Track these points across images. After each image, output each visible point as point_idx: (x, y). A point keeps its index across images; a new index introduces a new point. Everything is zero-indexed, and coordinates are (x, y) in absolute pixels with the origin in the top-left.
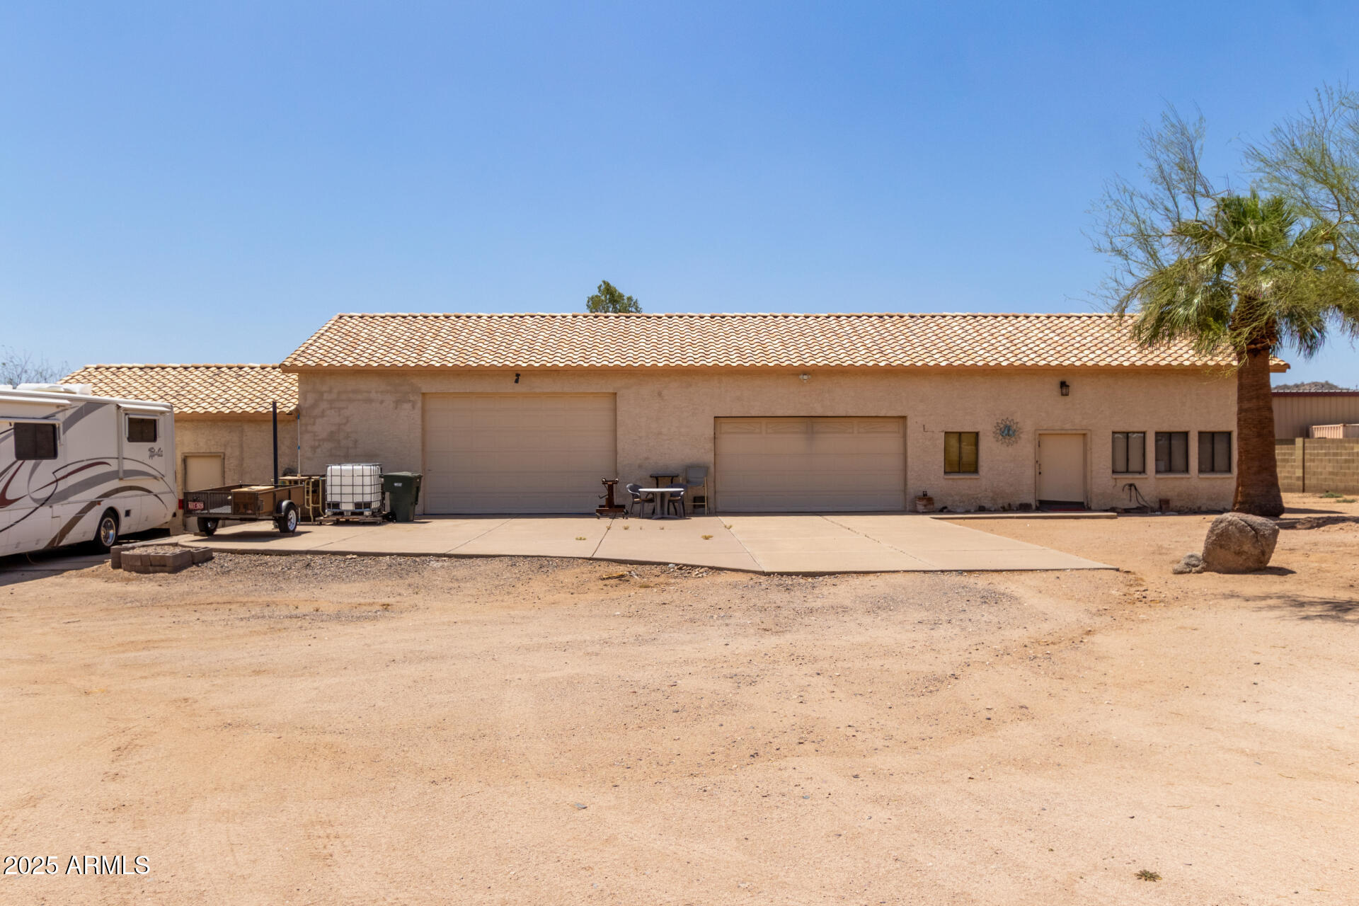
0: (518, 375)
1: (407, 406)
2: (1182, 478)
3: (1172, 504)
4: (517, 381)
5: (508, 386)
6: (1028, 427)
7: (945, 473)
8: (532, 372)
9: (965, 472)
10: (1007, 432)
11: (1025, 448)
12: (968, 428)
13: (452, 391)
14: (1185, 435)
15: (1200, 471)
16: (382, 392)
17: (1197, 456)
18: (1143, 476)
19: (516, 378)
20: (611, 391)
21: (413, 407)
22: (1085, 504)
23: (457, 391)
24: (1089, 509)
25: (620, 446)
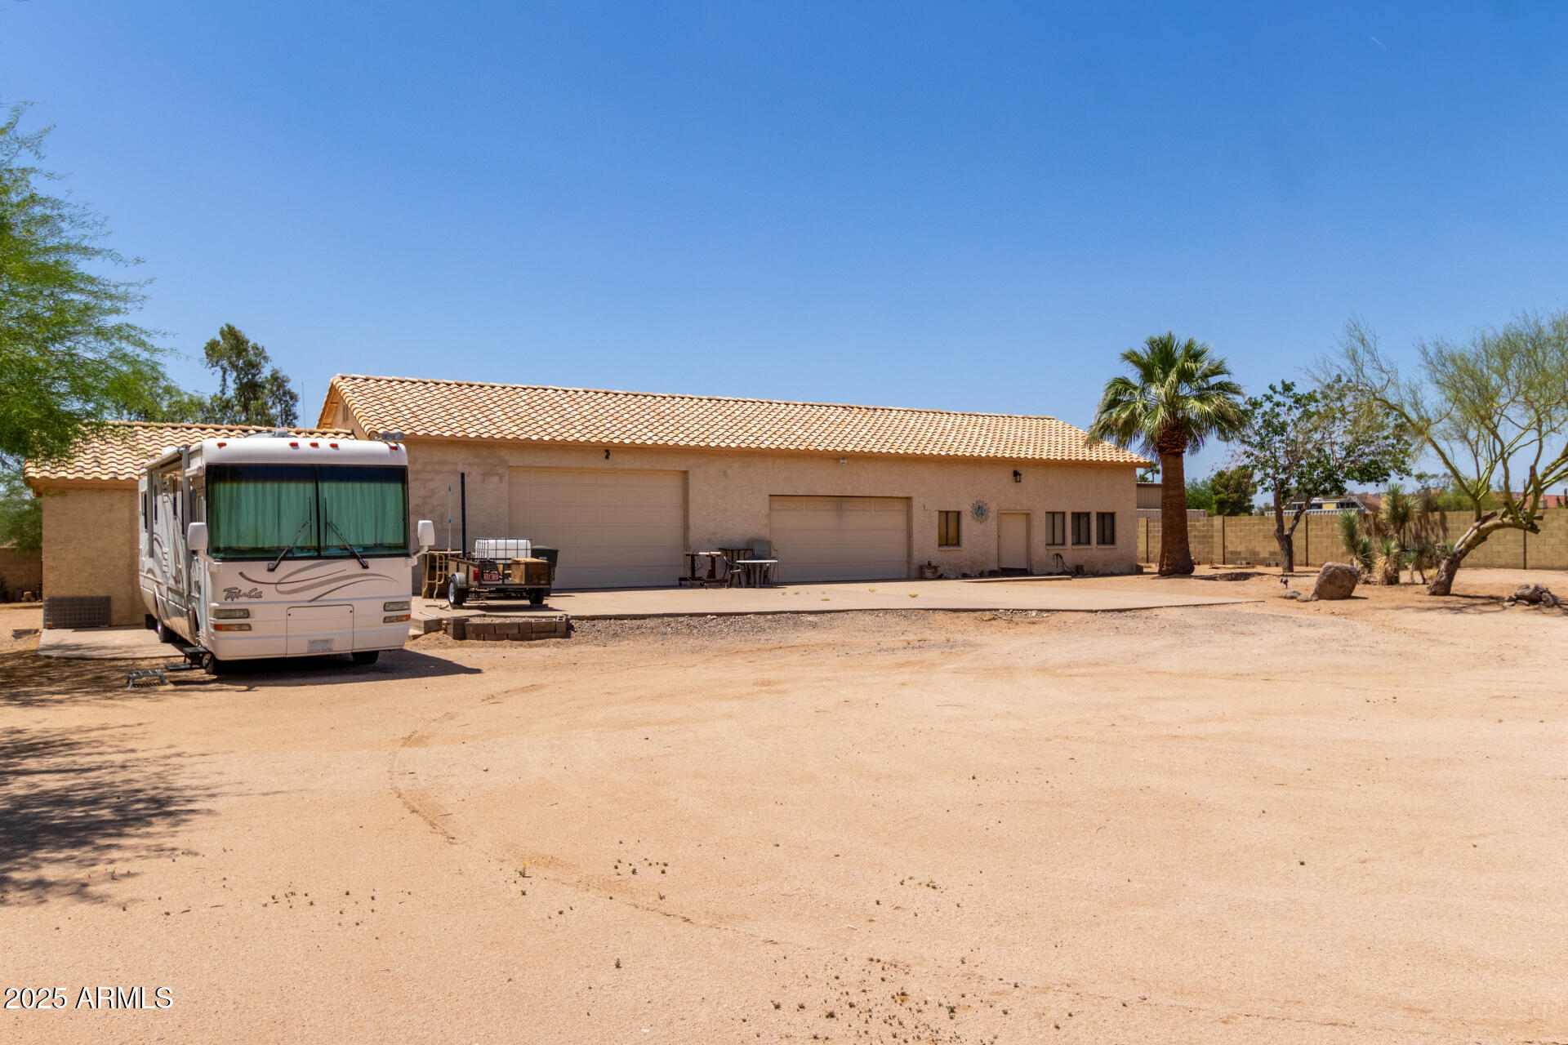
0: (607, 451)
1: (495, 479)
2: (1087, 549)
3: (1085, 569)
4: (607, 457)
5: (600, 462)
6: (993, 507)
7: (940, 545)
8: (623, 449)
9: (951, 545)
10: (980, 511)
11: (991, 524)
12: (954, 508)
13: (539, 465)
14: (1088, 514)
15: (1098, 543)
16: (468, 464)
17: (1096, 531)
18: (1063, 547)
19: (606, 454)
20: (684, 469)
21: (501, 480)
22: (1029, 570)
23: (543, 465)
24: (1032, 574)
25: (691, 521)
